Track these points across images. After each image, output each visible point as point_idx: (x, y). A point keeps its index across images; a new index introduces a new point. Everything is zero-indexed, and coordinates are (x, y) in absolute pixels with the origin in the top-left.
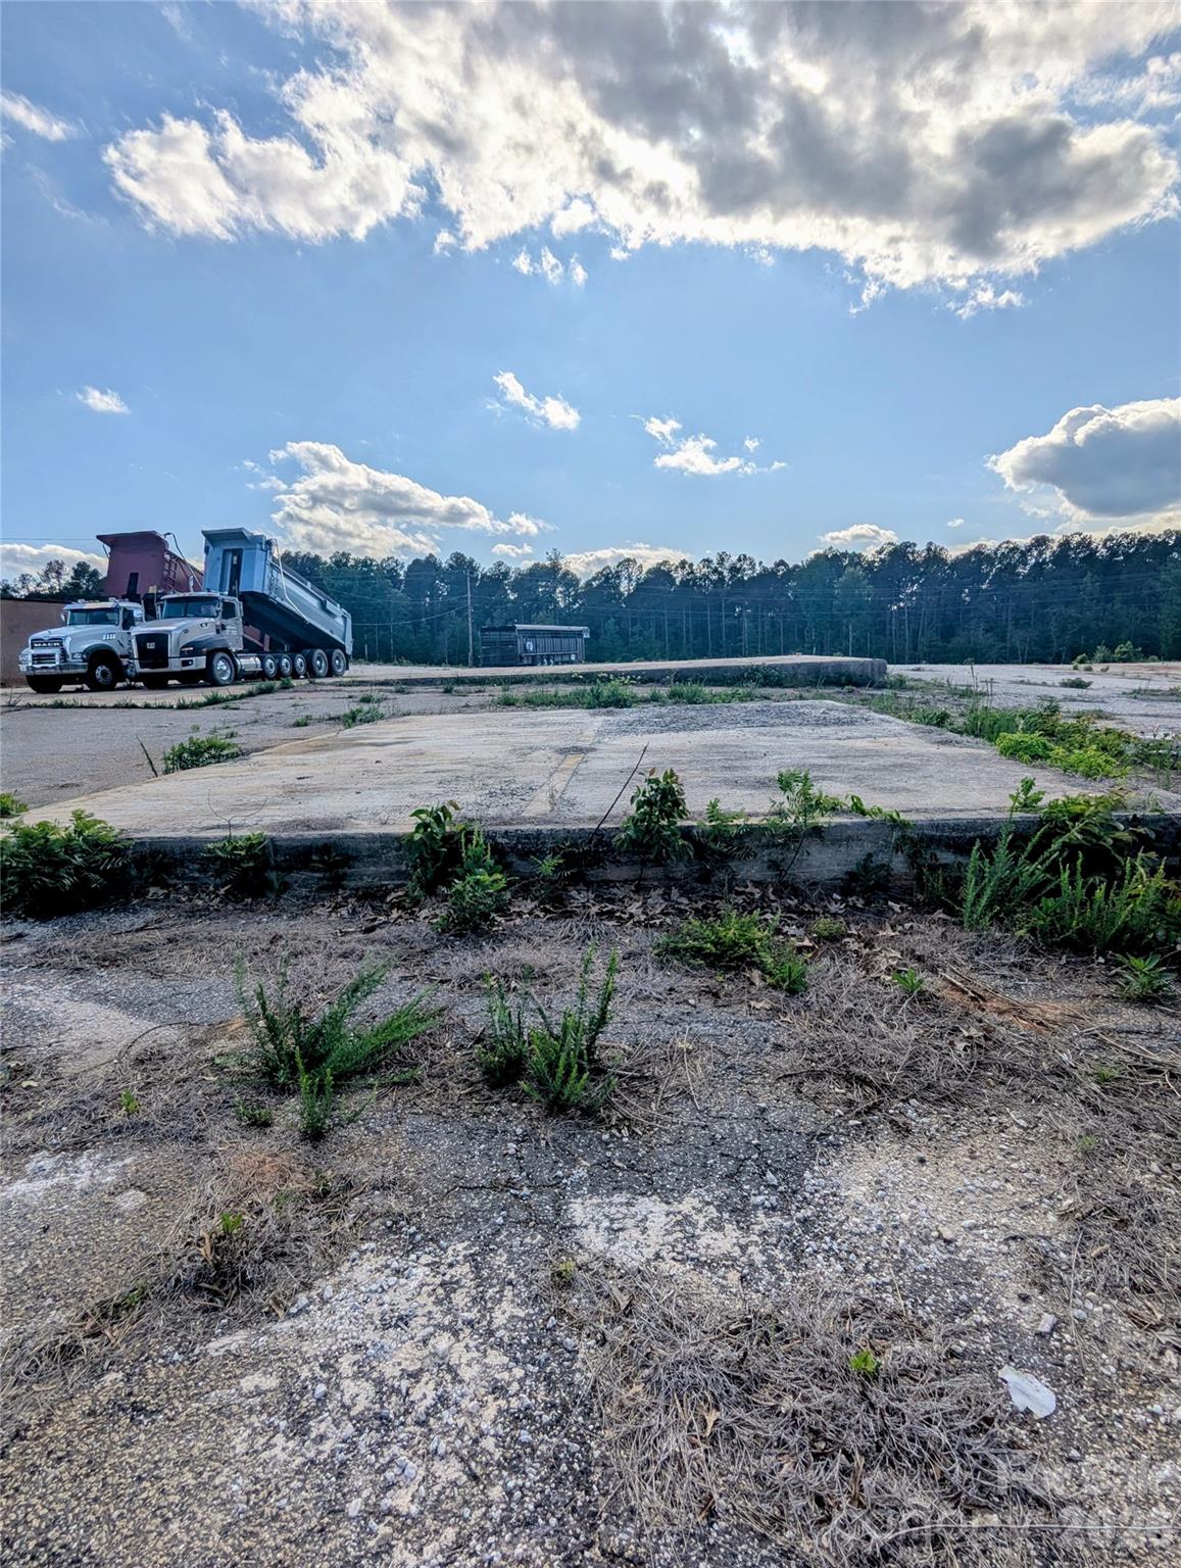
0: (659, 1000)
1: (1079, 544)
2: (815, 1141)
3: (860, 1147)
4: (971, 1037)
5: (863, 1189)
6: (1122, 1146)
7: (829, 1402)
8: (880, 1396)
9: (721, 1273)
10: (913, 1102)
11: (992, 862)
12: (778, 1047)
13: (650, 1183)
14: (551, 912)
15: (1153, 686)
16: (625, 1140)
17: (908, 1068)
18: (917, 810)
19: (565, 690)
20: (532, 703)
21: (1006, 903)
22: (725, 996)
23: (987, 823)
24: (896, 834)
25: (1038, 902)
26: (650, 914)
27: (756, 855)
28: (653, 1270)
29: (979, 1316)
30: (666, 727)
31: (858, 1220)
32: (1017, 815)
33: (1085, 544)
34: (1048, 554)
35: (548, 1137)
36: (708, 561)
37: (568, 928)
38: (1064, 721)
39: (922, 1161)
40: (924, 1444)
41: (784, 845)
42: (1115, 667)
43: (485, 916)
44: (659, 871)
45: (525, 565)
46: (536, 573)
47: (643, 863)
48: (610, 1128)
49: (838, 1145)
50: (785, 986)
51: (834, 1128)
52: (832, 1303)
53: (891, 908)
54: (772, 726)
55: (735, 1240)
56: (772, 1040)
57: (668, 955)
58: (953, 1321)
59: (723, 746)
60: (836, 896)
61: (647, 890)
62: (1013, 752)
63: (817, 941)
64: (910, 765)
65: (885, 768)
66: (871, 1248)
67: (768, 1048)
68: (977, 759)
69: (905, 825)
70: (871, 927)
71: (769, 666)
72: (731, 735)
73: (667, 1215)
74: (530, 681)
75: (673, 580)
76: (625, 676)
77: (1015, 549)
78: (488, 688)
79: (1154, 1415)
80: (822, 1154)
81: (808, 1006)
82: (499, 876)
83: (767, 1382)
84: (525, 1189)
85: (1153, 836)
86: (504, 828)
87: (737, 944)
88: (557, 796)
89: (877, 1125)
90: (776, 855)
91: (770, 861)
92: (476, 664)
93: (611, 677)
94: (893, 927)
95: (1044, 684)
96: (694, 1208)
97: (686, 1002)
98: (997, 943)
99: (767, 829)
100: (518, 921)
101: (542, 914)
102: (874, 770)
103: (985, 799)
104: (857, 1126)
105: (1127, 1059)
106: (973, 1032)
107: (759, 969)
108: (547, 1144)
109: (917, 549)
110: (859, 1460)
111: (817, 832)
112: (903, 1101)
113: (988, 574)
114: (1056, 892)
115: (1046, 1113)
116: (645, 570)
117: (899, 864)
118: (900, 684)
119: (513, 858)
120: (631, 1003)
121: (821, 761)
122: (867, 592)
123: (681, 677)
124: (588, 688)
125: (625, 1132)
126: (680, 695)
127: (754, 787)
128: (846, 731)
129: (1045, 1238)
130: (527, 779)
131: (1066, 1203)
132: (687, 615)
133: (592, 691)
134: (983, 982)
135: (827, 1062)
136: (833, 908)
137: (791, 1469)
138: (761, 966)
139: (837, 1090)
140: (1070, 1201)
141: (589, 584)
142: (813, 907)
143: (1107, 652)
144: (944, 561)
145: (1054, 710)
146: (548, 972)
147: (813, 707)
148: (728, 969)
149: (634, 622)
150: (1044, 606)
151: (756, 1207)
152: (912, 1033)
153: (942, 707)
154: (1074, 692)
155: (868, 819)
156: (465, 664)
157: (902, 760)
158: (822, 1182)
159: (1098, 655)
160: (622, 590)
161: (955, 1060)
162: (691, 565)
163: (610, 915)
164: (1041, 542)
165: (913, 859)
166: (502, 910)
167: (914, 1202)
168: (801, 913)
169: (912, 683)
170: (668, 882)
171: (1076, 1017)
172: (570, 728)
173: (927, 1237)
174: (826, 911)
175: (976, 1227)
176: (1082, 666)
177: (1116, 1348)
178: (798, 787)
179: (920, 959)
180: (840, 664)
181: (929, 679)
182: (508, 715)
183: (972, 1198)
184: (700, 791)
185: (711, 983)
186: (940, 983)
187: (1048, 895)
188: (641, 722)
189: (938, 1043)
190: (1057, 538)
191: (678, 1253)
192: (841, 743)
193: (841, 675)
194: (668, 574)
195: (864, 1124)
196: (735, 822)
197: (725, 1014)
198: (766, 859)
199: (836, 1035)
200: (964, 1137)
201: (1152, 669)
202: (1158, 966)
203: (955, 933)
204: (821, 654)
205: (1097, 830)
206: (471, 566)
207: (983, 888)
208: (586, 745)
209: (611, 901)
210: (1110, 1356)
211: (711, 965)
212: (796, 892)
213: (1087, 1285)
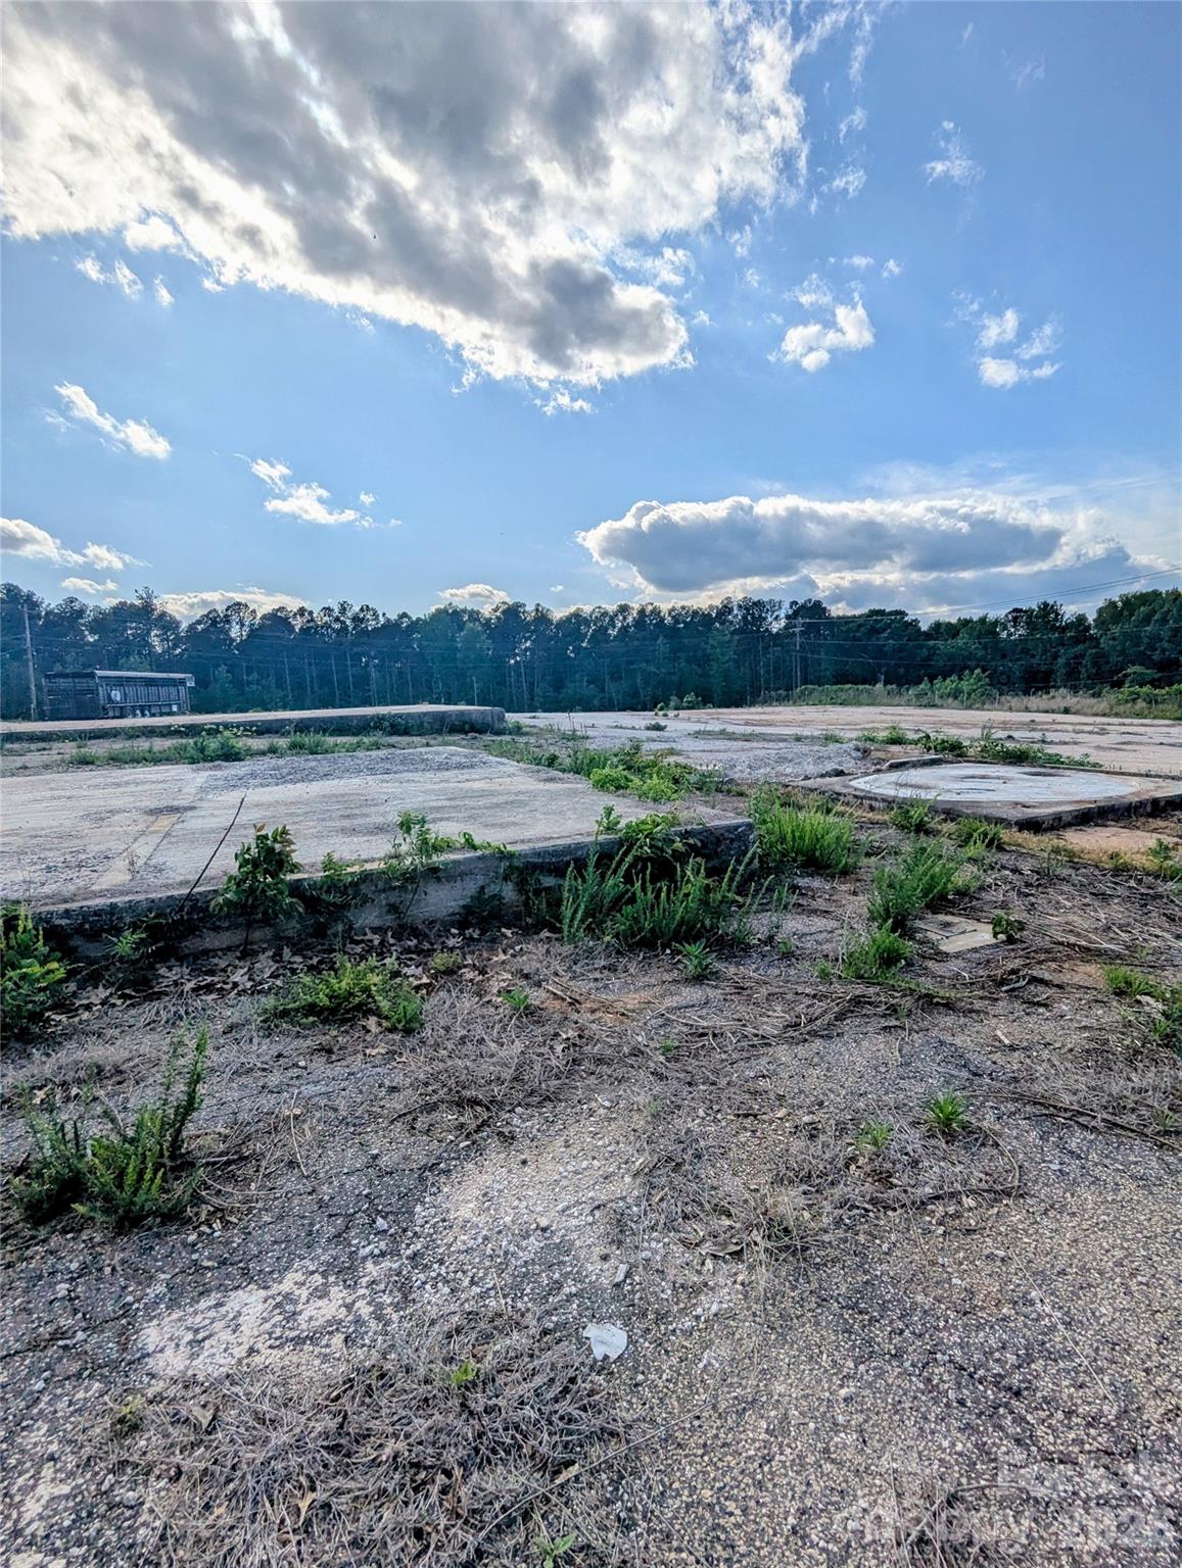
0: (264, 1070)
1: (652, 612)
2: (427, 1173)
3: (470, 1166)
4: (568, 1039)
5: (471, 1205)
6: (679, 1102)
7: (430, 1429)
8: (478, 1401)
9: (324, 1342)
10: (519, 1110)
11: (584, 881)
12: (393, 1089)
13: (245, 1273)
14: (130, 997)
15: (709, 728)
16: (216, 1234)
17: (515, 1079)
18: (523, 841)
19: (160, 744)
20: (116, 760)
21: (596, 916)
22: (340, 1049)
23: (579, 847)
24: (504, 864)
25: (620, 911)
26: (258, 979)
27: (373, 901)
28: (245, 1368)
29: (570, 1288)
30: (282, 780)
31: (465, 1238)
32: (601, 838)
33: (656, 612)
34: (630, 620)
35: (115, 1261)
36: (328, 610)
37: (154, 1012)
38: (645, 757)
39: (524, 1162)
40: (517, 1428)
41: (402, 888)
42: (683, 714)
43: (36, 1017)
44: (268, 932)
45: (107, 604)
46: (122, 612)
47: (249, 925)
48: (199, 1226)
49: (449, 1171)
50: (400, 1026)
51: (445, 1155)
52: (437, 1328)
53: (504, 935)
54: (395, 773)
55: (340, 1302)
56: (387, 1083)
57: (275, 1021)
58: (547, 1301)
59: (343, 796)
60: (454, 931)
61: (255, 954)
62: (602, 785)
63: (435, 977)
64: (520, 802)
65: (498, 805)
66: (477, 1260)
67: (383, 1092)
68: (575, 792)
69: (511, 855)
70: (485, 955)
71: (396, 715)
72: (352, 784)
73: (265, 1301)
74: (115, 736)
75: (291, 628)
76: (238, 727)
77: (605, 614)
78: (55, 745)
79: (697, 1318)
80: (433, 1184)
81: (423, 1042)
82: (55, 965)
83: (369, 1436)
84: (80, 1333)
85: (699, 844)
86: (63, 907)
87: (351, 994)
88: (140, 862)
89: (485, 1140)
90: (394, 898)
91: (388, 905)
92: (42, 718)
93: (221, 728)
94: (504, 952)
95: (633, 728)
96: (296, 1283)
97: (296, 1065)
98: (590, 951)
99: (384, 873)
100: (86, 1015)
101: (119, 1002)
102: (487, 808)
103: (578, 826)
104: (468, 1146)
105: (685, 1029)
106: (571, 1034)
107: (374, 1015)
108: (114, 1269)
109: (527, 609)
110: (458, 1472)
111: (433, 872)
112: (509, 1111)
113: (586, 634)
114: (632, 900)
115: (625, 1091)
116: (259, 615)
117: (509, 892)
118: (518, 730)
119: (77, 941)
120: (231, 1080)
121: (440, 804)
122: (487, 646)
123: (302, 727)
124: (191, 741)
125: (217, 1225)
126: (302, 747)
127: (371, 833)
128: (466, 774)
129: (621, 1199)
130: (103, 847)
131: (638, 1163)
132: (310, 664)
133: (196, 743)
134: (580, 987)
135: (441, 1092)
136: (451, 942)
137: (391, 1515)
138: (377, 1013)
139: (450, 1117)
140: (641, 1161)
141: (192, 627)
142: (432, 944)
143: (678, 701)
144: (550, 622)
145: (638, 748)
146: (124, 1067)
147: (438, 753)
148: (343, 1021)
149: (249, 670)
150: (631, 663)
151: (365, 1259)
152: (518, 1046)
153: (552, 750)
154: (654, 734)
155: (479, 853)
156: (27, 717)
157: (513, 798)
158: (433, 1211)
159: (672, 704)
160: (233, 635)
161: (554, 1062)
162: (311, 613)
163: (209, 988)
164: (624, 609)
165: (521, 888)
166: (64, 1006)
167: (516, 1203)
168: (419, 952)
169: (528, 729)
170: (279, 942)
171: (649, 1002)
172: (165, 786)
173: (527, 1232)
174: (444, 946)
175: (568, 1208)
176: (661, 713)
177: (671, 1273)
178: (415, 829)
179: (527, 977)
180: (462, 713)
181: (542, 726)
182: (84, 775)
183: (564, 1183)
184: (314, 842)
185: (324, 1040)
186: (544, 995)
187: (627, 903)
188: (253, 775)
189: (542, 1050)
190: (635, 605)
191: (276, 1339)
192: (461, 785)
193: (465, 723)
194: (285, 622)
195: (473, 1143)
196: (349, 870)
197: (339, 1069)
198: (384, 903)
199: (450, 1063)
200: (560, 1130)
201: (709, 714)
202: (704, 948)
203: (557, 948)
204: (449, 704)
205: (660, 844)
206: (31, 602)
207: (579, 905)
208: (185, 803)
209: (212, 973)
210: (667, 1282)
211: (325, 1022)
212: (415, 932)
213: (652, 1228)
